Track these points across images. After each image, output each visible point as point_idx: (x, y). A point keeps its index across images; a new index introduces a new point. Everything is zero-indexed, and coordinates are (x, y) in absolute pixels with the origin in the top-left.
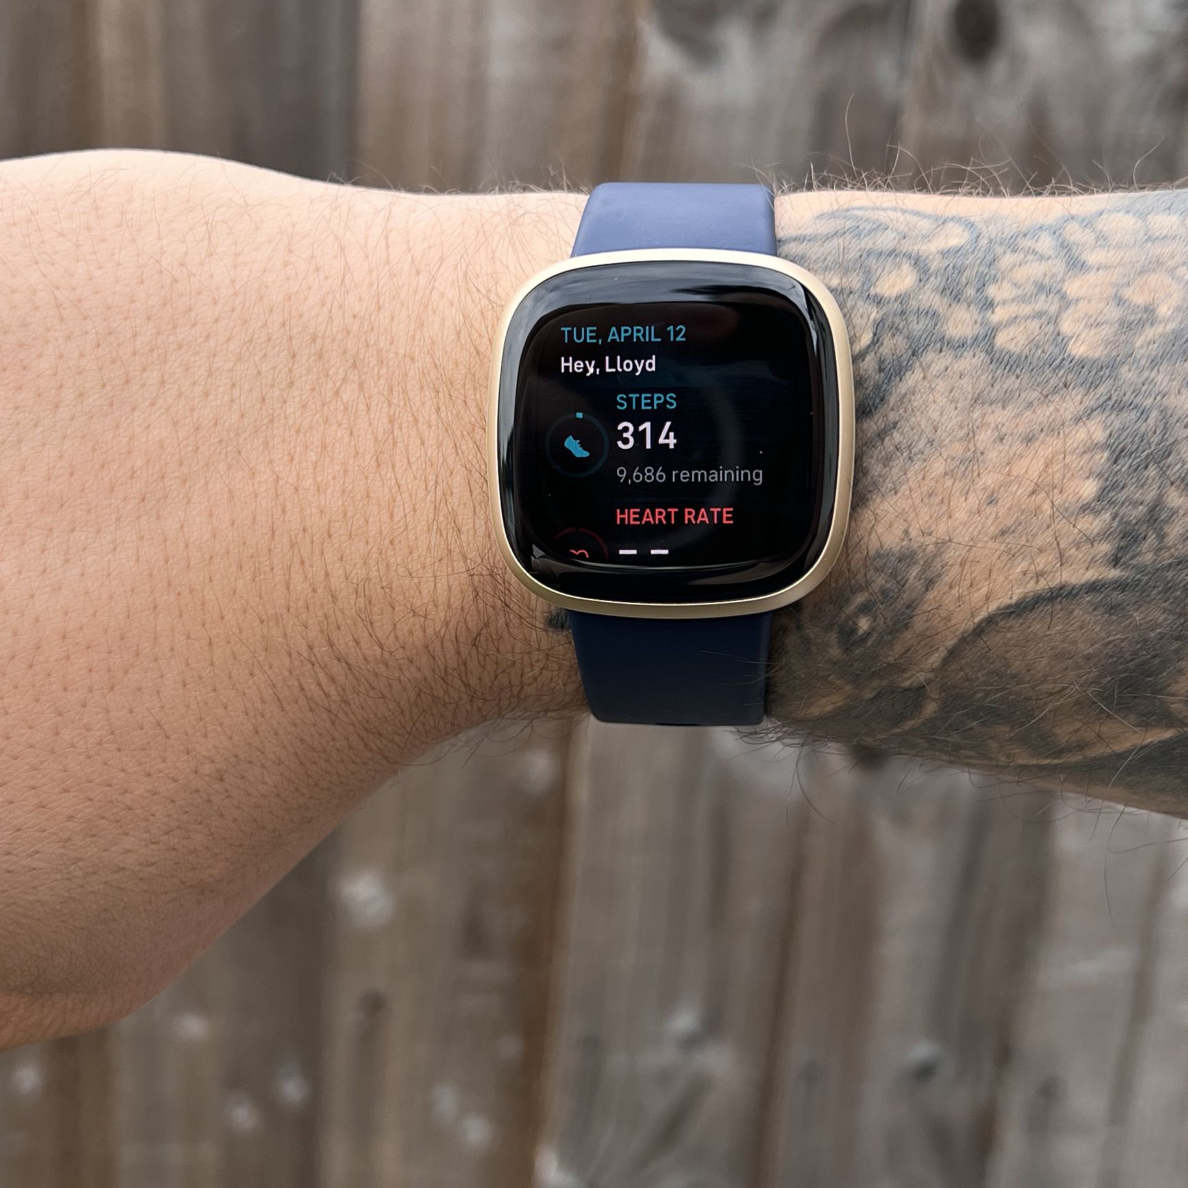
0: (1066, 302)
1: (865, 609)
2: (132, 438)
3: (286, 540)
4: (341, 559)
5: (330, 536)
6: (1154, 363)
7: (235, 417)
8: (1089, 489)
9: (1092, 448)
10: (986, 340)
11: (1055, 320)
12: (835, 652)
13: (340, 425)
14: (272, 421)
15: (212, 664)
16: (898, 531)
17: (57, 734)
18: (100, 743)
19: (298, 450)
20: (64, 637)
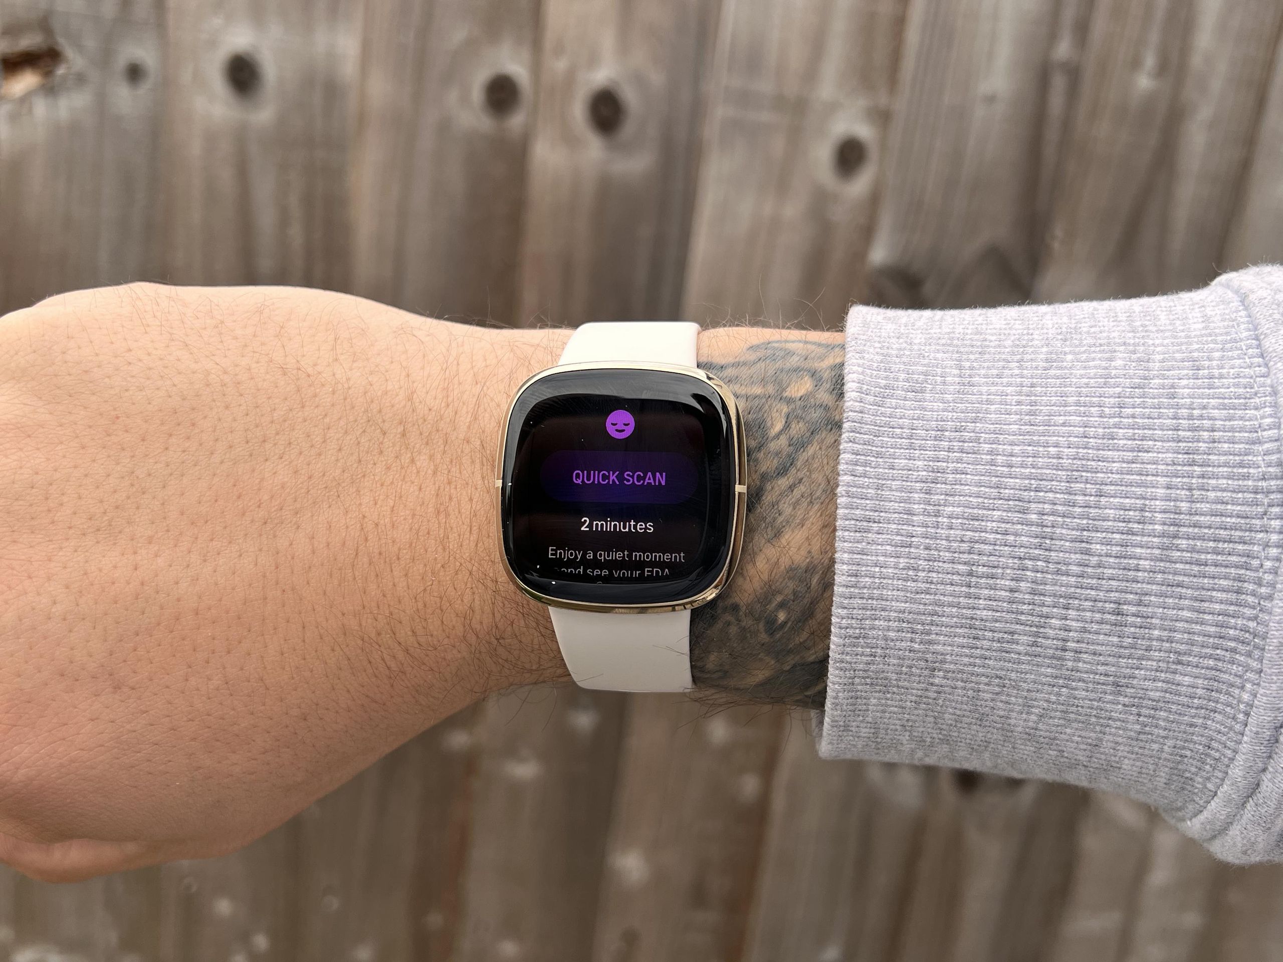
2: (262, 480)
3: (366, 560)
4: (406, 575)
5: (398, 559)
14: (364, 476)
15: (304, 641)
17: (187, 680)
18: (217, 689)
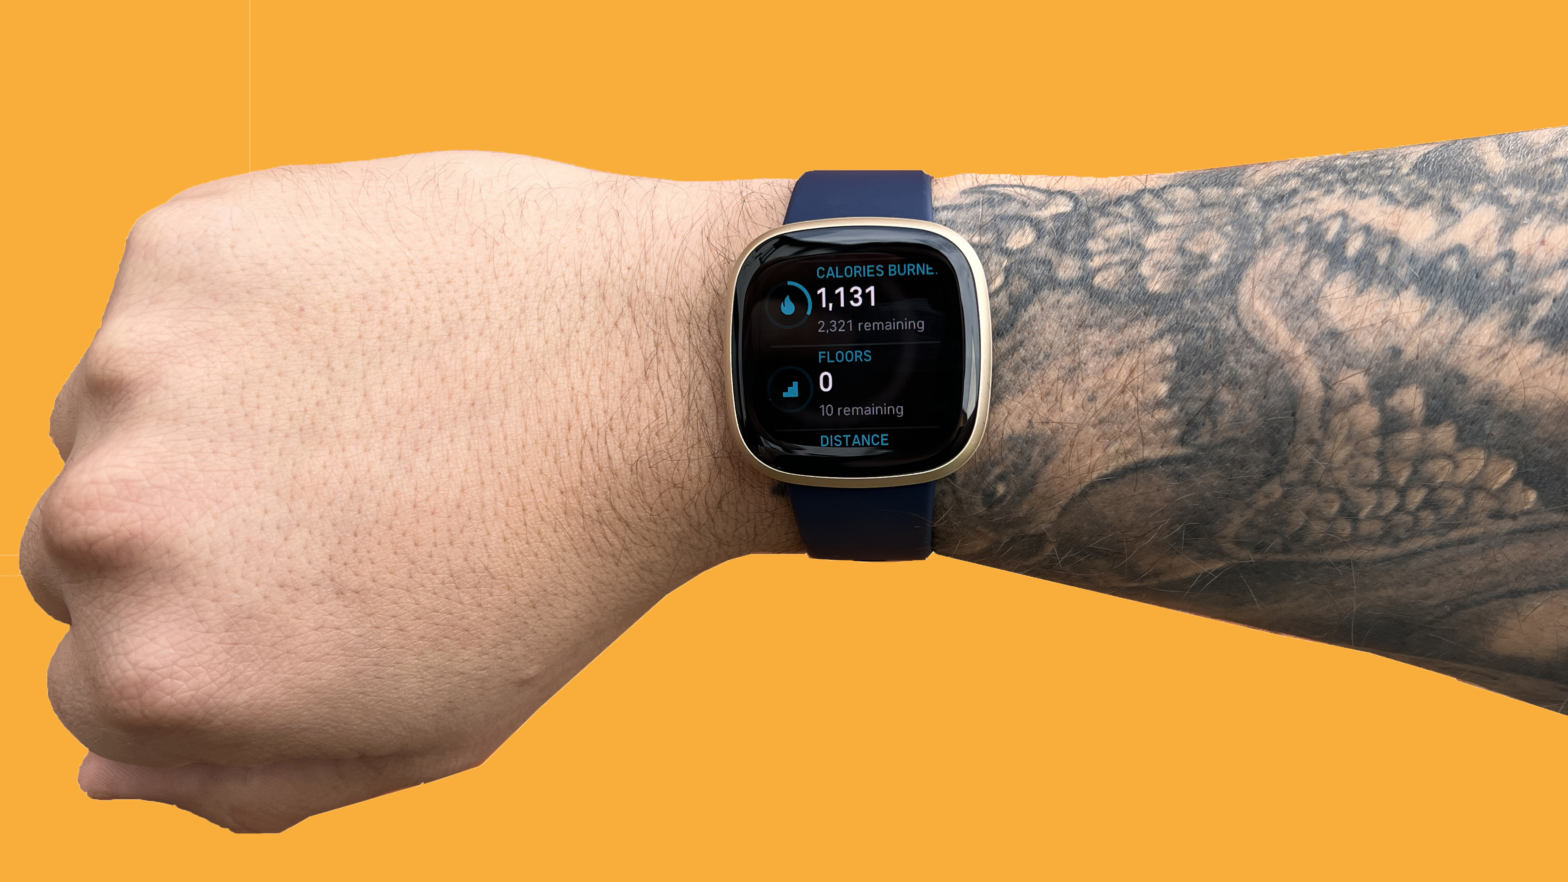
0: (1145, 253)
1: (1001, 478)
4: (620, 446)
6: (1208, 295)
7: (542, 342)
8: (1163, 389)
9: (1164, 359)
10: (1085, 281)
11: (1134, 265)
12: (981, 510)
13: (619, 348)
16: (1024, 422)
19: (589, 367)
20: (415, 506)
